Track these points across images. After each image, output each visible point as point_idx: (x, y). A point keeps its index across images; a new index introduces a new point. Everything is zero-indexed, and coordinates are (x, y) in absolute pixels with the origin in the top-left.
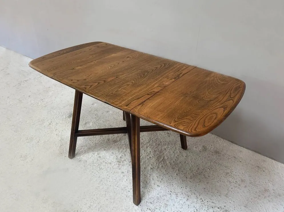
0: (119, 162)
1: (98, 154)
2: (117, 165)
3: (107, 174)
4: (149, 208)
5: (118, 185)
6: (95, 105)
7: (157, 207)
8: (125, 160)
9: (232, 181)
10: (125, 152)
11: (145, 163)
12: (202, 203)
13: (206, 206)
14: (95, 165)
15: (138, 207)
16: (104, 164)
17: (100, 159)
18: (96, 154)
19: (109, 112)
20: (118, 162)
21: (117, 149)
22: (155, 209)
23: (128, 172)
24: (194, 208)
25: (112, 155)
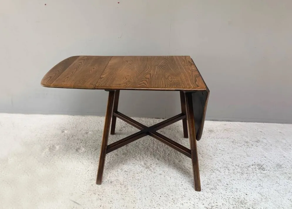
0: (148, 168)
1: (122, 170)
2: (150, 171)
3: (149, 180)
4: (210, 188)
5: (168, 185)
6: (66, 132)
7: (215, 185)
8: (151, 165)
9: (241, 145)
10: (143, 158)
11: (170, 160)
12: (240, 167)
13: (244, 168)
14: (130, 179)
15: (202, 192)
16: (137, 175)
17: (128, 172)
18: (119, 171)
19: (88, 133)
20: (146, 168)
21: (134, 159)
22: (215, 187)
23: (164, 172)
24: (239, 173)
25: (135, 165)
